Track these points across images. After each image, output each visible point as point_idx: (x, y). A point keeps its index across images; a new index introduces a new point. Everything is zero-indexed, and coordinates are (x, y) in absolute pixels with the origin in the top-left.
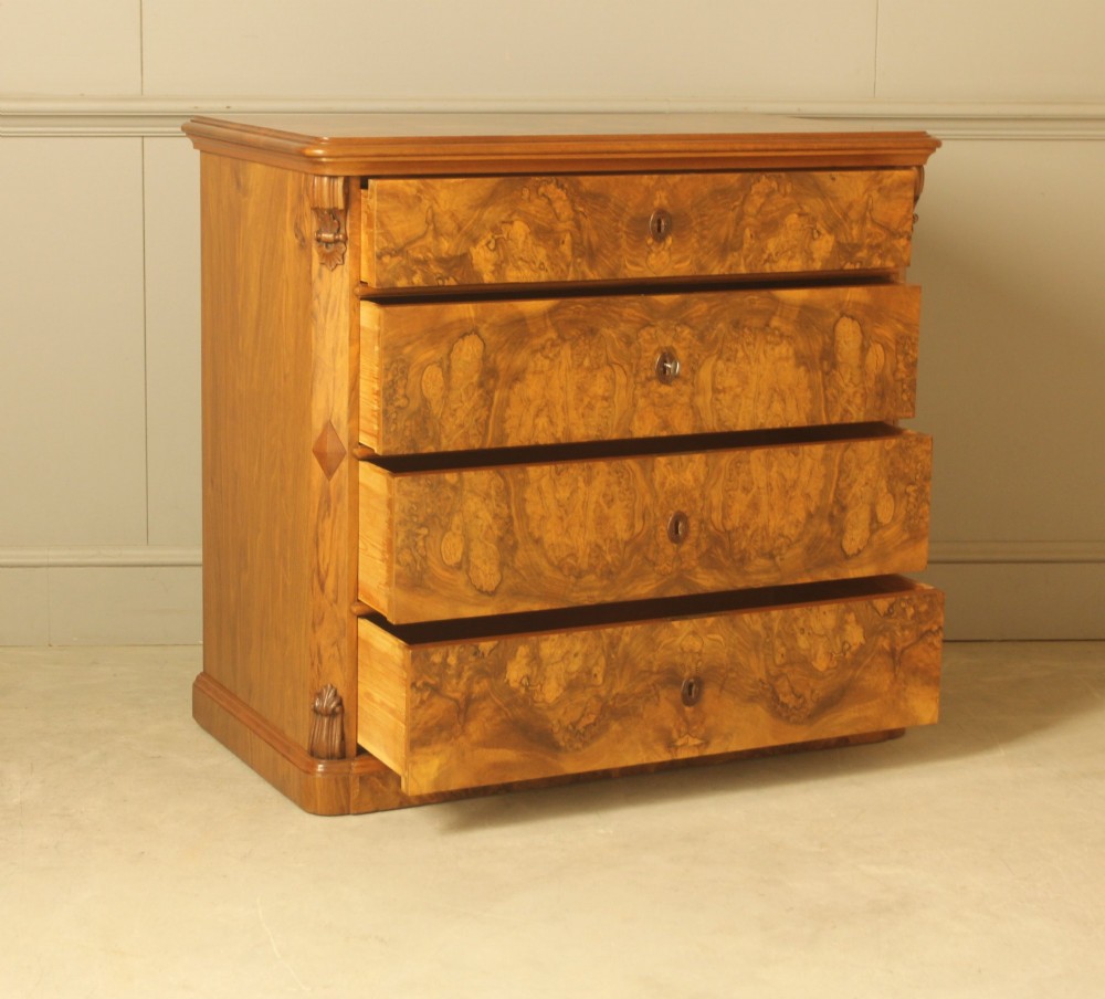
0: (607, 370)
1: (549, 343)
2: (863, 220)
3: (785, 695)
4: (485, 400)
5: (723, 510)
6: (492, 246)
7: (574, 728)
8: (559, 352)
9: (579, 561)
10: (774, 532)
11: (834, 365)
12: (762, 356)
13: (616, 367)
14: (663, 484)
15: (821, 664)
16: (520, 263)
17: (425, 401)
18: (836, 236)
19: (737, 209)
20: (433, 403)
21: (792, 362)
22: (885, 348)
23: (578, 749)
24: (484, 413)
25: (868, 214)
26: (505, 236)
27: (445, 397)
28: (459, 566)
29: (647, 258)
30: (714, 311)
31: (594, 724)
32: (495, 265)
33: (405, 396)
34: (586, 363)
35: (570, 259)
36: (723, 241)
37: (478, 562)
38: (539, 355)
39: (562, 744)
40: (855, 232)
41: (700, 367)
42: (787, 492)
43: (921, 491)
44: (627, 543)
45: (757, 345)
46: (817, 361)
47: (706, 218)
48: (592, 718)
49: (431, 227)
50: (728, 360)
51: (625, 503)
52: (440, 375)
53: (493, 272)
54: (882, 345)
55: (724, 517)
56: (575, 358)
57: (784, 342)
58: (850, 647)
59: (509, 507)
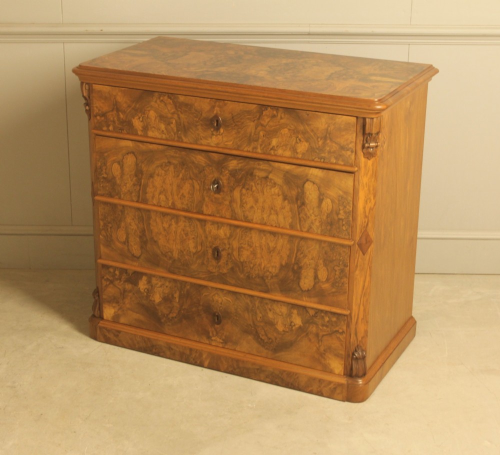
0: (190, 181)
1: (164, 164)
2: (325, 138)
3: (262, 335)
4: (138, 182)
5: (239, 252)
6: (141, 119)
7: (167, 316)
8: (168, 169)
9: (174, 255)
10: (264, 269)
11: (303, 204)
12: (265, 191)
13: (194, 181)
14: (210, 232)
15: (280, 328)
16: (153, 129)
17: (114, 178)
18: (310, 144)
19: (256, 121)
20: (117, 179)
21: (281, 197)
22: (333, 202)
23: (169, 325)
24: (138, 187)
25: (328, 135)
26: (146, 116)
27: (122, 177)
28: (124, 243)
29: (211, 138)
30: (240, 165)
31: (176, 317)
32: (143, 127)
33: (106, 173)
34: (181, 176)
35: (175, 131)
36: (248, 135)
37: (132, 244)
38: (160, 168)
39: (163, 321)
40: (320, 143)
41: (234, 189)
42: (270, 252)
43: (342, 271)
44: (194, 254)
45: (263, 186)
46: (294, 199)
47: (240, 123)
48: (175, 315)
49: (115, 107)
50: (248, 189)
51: (193, 236)
52: (119, 168)
53: (142, 131)
54: (331, 200)
55: (239, 255)
56: (176, 173)
57: (277, 187)
58: (295, 325)
59: (143, 224)
